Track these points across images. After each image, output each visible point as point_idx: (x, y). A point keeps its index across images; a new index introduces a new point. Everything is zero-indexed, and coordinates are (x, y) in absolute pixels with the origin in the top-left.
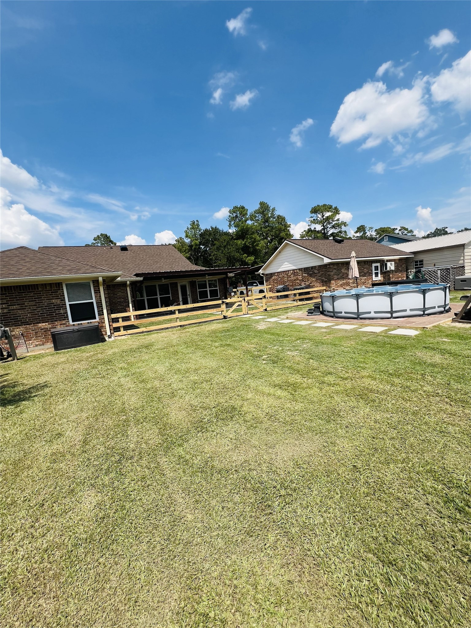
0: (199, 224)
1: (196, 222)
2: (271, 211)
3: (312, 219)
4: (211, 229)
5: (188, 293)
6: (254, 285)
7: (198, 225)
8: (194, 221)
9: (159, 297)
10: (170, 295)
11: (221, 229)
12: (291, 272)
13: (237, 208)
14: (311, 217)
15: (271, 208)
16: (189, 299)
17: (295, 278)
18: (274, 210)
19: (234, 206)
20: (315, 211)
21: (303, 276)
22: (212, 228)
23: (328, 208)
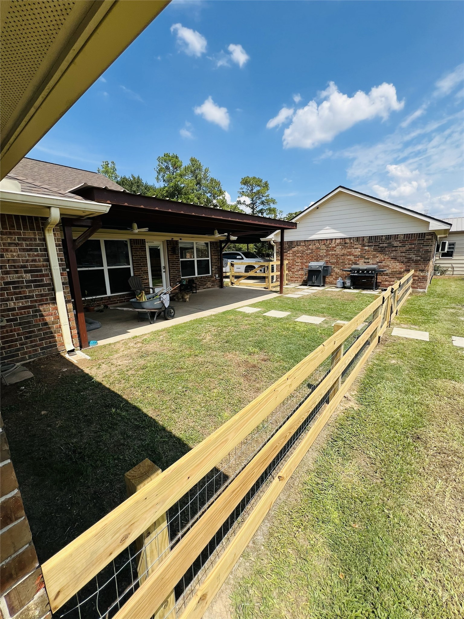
0: (116, 167)
1: (110, 164)
2: (204, 170)
3: (241, 191)
4: (132, 179)
5: (163, 265)
6: (238, 257)
7: (114, 170)
8: (107, 162)
9: (106, 268)
10: (131, 266)
11: (144, 182)
12: (338, 241)
13: (169, 156)
14: (242, 189)
15: (204, 168)
16: (164, 275)
17: (345, 251)
18: (206, 171)
19: (166, 153)
20: (245, 182)
21: (362, 250)
22: (133, 176)
23: (258, 182)
